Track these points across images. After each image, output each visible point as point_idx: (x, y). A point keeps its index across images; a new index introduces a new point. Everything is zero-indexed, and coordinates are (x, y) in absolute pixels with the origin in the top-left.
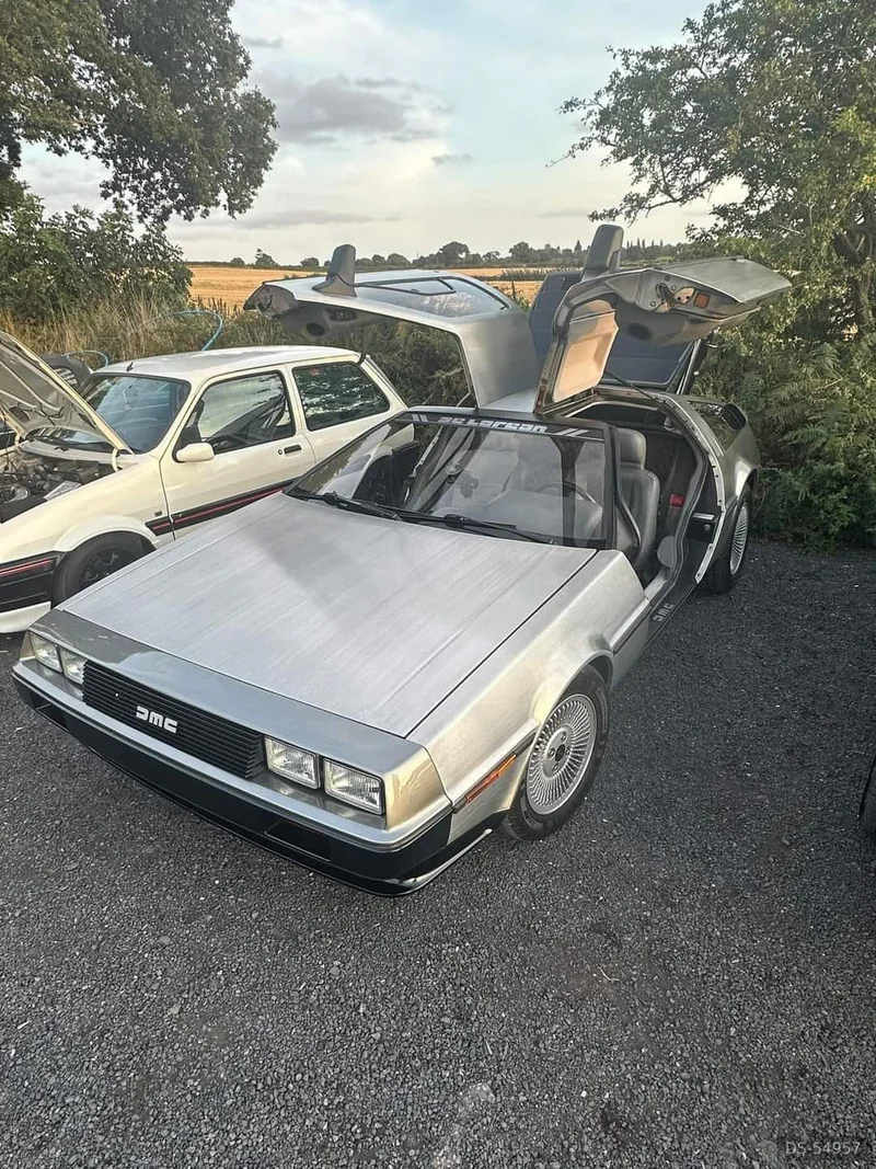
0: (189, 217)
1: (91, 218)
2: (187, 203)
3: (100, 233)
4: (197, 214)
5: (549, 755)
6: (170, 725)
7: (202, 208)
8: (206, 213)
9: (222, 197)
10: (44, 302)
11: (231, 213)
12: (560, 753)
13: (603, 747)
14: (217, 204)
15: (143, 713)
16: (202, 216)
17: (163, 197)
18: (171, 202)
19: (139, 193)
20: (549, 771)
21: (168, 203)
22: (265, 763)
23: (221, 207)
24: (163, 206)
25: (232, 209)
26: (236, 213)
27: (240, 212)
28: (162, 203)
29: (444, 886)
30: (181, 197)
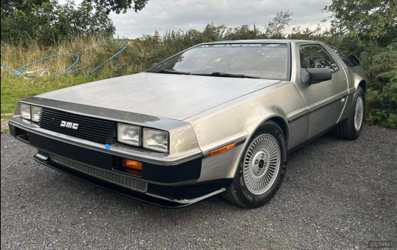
0: (118, 12)
1: (75, 4)
2: (117, 7)
3: (79, 12)
4: (122, 11)
5: (255, 163)
6: (75, 126)
7: (124, 9)
8: (125, 11)
9: (133, 4)
10: (52, 37)
11: (136, 11)
12: (261, 164)
13: (285, 169)
14: (130, 7)
15: (64, 124)
16: (123, 13)
17: (108, 5)
18: (111, 7)
19: (98, 3)
20: (256, 173)
21: (110, 7)
22: (116, 138)
23: (132, 8)
24: (107, 9)
25: (137, 8)
26: (138, 10)
27: (140, 10)
28: (107, 7)
29: (201, 220)
30: (115, 5)
